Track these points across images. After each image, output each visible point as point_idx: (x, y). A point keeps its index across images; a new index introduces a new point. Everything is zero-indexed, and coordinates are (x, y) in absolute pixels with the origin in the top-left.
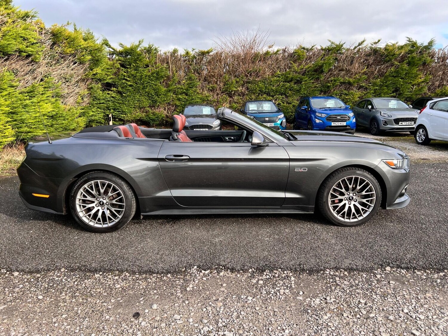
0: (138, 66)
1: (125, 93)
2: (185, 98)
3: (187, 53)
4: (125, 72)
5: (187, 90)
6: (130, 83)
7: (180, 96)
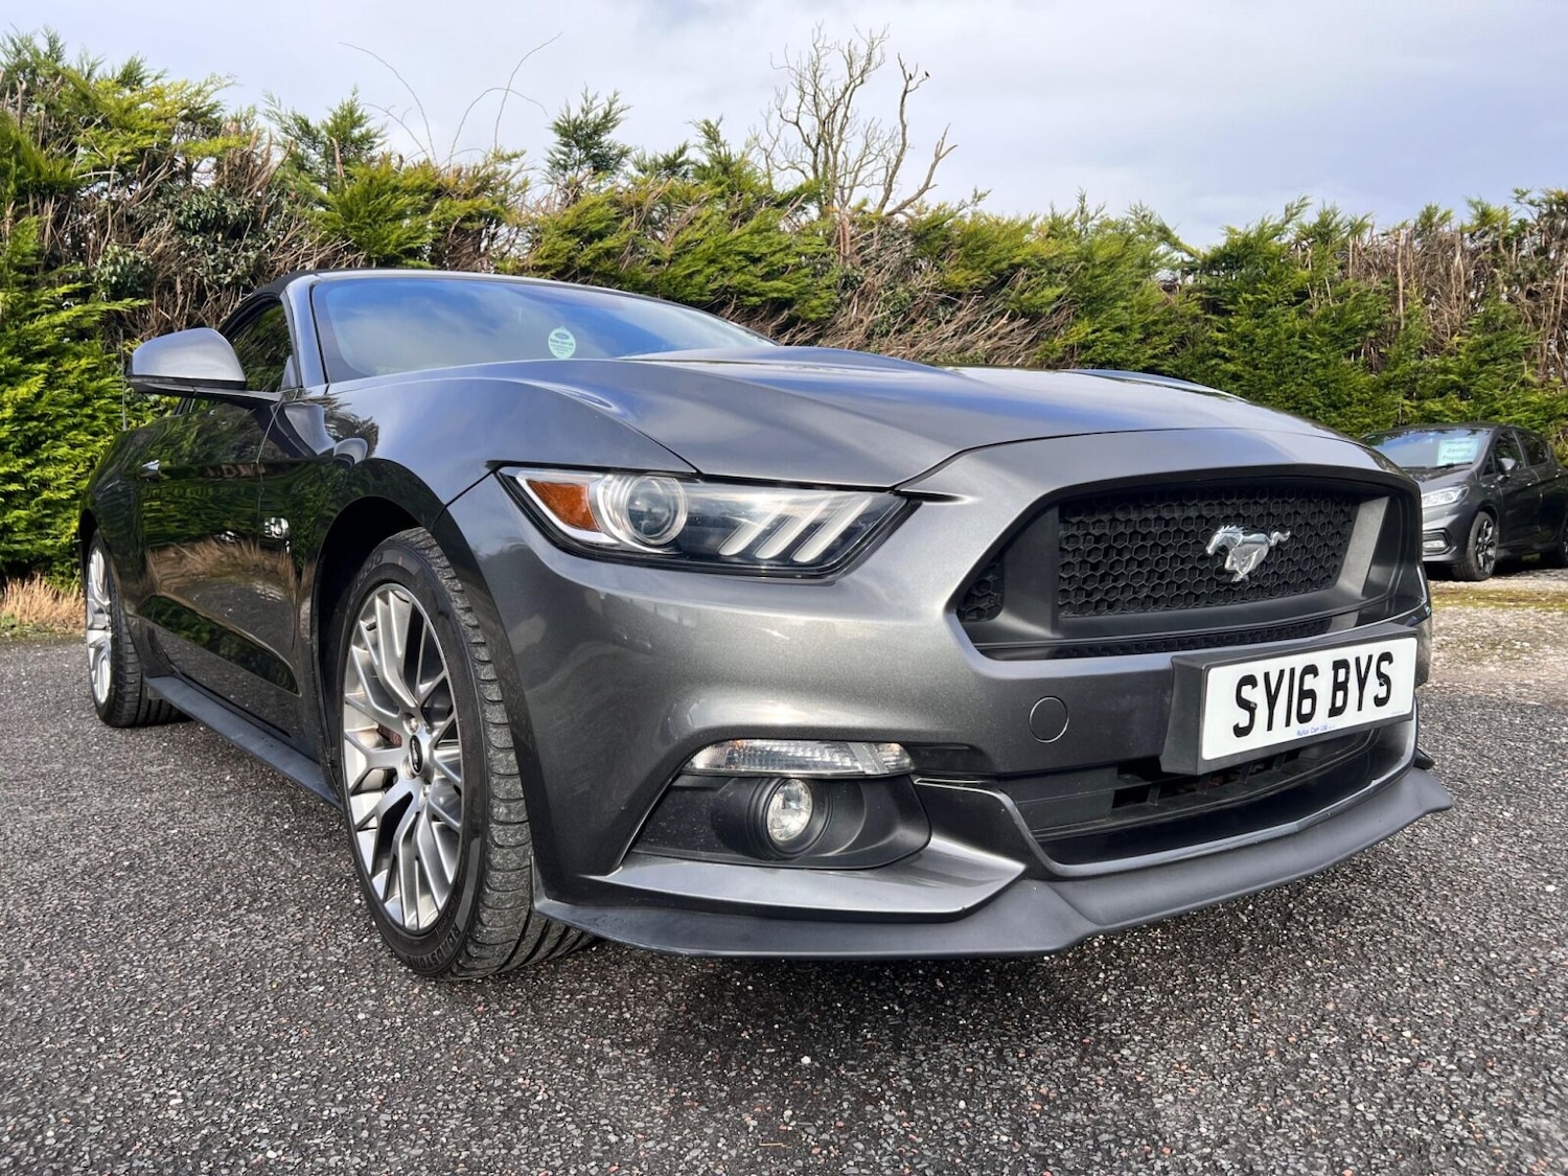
0: (1263, 301)
2: (1455, 411)
3: (1485, 216)
4: (1220, 330)
5: (1466, 374)
6: (1231, 367)
7: (1434, 405)
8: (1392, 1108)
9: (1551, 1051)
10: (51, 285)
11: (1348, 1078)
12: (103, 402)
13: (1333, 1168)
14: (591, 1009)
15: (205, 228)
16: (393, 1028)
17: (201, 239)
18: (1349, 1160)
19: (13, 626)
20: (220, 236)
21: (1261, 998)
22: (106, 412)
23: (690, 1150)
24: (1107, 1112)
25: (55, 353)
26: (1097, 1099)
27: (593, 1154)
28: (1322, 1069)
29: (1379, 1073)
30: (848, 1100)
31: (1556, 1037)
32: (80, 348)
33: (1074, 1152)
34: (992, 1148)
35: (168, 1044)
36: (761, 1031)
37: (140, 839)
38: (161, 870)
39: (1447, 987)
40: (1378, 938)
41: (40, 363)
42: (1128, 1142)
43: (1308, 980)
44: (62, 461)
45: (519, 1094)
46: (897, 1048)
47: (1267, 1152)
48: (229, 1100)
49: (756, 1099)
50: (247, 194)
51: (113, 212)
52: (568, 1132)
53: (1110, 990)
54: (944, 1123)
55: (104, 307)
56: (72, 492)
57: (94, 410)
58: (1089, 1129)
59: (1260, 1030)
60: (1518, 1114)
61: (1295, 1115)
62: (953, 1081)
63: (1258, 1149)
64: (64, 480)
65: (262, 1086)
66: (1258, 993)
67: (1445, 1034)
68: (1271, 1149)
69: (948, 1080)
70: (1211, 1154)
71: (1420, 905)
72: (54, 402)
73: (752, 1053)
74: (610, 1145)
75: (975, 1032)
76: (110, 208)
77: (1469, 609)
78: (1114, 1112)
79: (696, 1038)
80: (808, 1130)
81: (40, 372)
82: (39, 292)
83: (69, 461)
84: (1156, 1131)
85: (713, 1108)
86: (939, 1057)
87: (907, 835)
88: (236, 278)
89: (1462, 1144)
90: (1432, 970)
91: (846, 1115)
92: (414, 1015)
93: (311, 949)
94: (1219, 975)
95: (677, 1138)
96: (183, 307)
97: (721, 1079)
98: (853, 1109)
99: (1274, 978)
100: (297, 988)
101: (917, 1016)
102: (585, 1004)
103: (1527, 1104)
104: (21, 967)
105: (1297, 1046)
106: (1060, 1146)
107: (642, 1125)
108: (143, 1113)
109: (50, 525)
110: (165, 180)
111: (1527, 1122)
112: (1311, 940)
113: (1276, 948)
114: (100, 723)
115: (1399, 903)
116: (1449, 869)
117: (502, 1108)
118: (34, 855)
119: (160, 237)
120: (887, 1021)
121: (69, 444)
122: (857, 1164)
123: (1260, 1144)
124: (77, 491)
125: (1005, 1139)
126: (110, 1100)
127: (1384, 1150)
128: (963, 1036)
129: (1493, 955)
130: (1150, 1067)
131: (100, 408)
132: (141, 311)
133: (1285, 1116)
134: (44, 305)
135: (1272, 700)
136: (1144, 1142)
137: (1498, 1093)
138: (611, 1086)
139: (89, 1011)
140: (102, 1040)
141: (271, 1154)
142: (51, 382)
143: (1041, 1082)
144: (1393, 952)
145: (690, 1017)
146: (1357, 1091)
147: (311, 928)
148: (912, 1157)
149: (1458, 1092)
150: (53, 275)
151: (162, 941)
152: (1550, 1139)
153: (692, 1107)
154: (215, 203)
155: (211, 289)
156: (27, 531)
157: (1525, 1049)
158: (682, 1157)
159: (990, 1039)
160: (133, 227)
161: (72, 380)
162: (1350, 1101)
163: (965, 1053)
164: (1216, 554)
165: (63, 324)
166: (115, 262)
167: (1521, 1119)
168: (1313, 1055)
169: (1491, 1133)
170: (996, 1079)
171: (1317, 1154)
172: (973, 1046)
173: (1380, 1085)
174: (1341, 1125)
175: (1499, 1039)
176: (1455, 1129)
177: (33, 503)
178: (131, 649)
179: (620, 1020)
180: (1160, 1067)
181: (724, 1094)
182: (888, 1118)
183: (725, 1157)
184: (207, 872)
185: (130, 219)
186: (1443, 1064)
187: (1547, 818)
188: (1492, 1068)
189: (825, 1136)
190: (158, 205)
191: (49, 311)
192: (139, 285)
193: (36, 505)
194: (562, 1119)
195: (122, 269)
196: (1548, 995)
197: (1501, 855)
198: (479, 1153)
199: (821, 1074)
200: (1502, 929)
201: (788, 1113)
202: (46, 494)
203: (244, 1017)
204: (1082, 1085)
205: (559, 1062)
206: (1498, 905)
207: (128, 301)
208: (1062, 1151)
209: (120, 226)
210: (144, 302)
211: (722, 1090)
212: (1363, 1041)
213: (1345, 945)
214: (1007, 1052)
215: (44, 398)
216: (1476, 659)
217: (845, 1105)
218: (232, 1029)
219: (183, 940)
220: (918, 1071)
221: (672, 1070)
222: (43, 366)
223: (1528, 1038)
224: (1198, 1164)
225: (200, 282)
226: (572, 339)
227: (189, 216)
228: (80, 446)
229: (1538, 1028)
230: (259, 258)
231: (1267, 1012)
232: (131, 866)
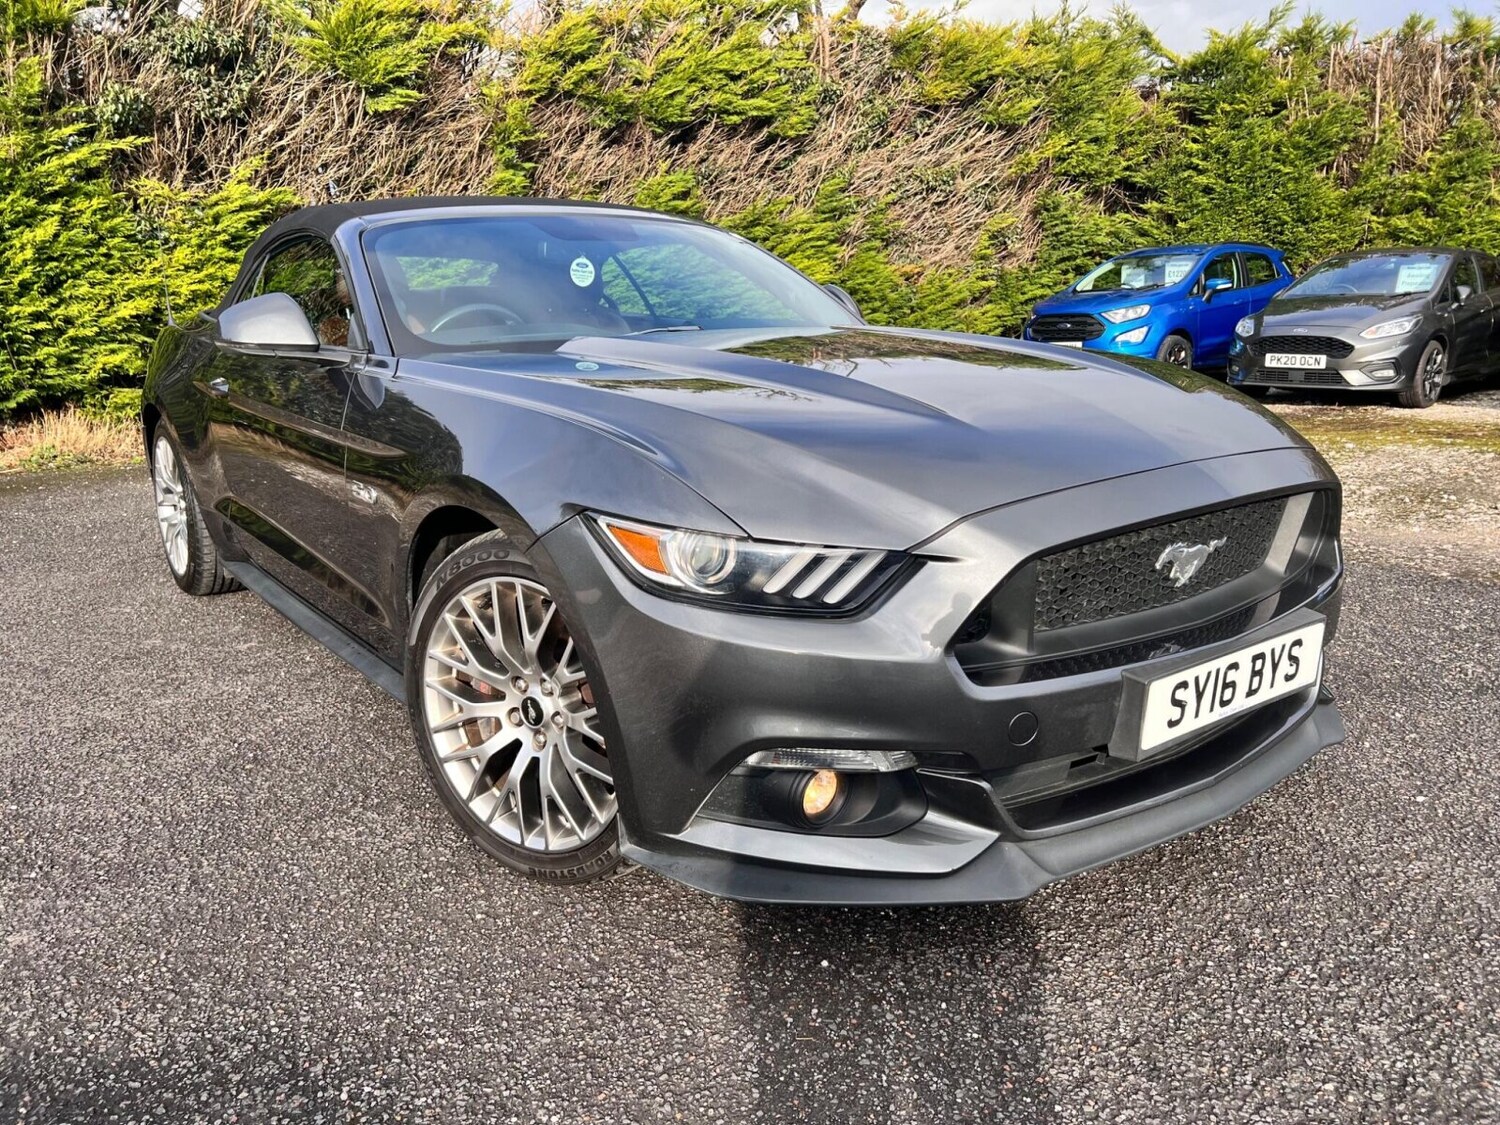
0: (1241, 111)
1: (1185, 220)
2: (1421, 228)
3: (1467, 27)
4: (1195, 141)
5: (1434, 191)
6: (1202, 180)
7: (1400, 222)
8: (1264, 1013)
9: (1392, 963)
10: (57, 125)
11: (1234, 985)
12: (116, 240)
13: (1214, 1065)
14: (655, 912)
15: (197, 62)
16: (505, 929)
17: (195, 73)
18: (1227, 1058)
19: (55, 457)
20: (213, 68)
21: (1174, 908)
22: (120, 250)
23: (746, 1043)
24: (1052, 1014)
25: (68, 193)
26: (1044, 1002)
27: (676, 1046)
28: (1215, 977)
29: (1258, 981)
30: (858, 1000)
31: (1398, 949)
32: (90, 188)
33: (1027, 1048)
34: (966, 1044)
35: (337, 940)
36: (788, 935)
37: (254, 729)
38: (281, 763)
39: (1321, 899)
40: (1273, 849)
41: (54, 203)
42: (1065, 1041)
43: (1213, 892)
44: (83, 300)
45: (612, 991)
46: (893, 953)
47: (1167, 1050)
48: (397, 993)
49: (790, 998)
50: (235, 23)
51: (109, 48)
52: (655, 1026)
53: (1057, 899)
54: (930, 1022)
55: (108, 146)
56: (96, 329)
57: (109, 249)
58: (1038, 1029)
59: (1170, 939)
60: (1358, 1021)
61: (1190, 1018)
62: (936, 984)
63: (1161, 1048)
64: (87, 318)
65: (419, 981)
66: (1172, 902)
67: (1313, 944)
68: (1171, 1048)
69: (933, 982)
70: (1126, 1052)
71: (1311, 815)
72: (71, 243)
73: (783, 955)
74: (686, 1037)
75: (953, 938)
76: (106, 44)
77: (1409, 448)
78: (1056, 1014)
79: (739, 941)
80: (831, 1026)
81: (55, 213)
82: (46, 132)
83: (90, 299)
84: (1087, 1029)
85: (758, 1006)
86: (925, 961)
87: (907, 811)
88: (232, 110)
89: (1312, 1046)
90: (1312, 882)
91: (857, 1014)
92: (518, 915)
93: (424, 849)
94: (1144, 884)
95: (736, 1032)
96: (183, 145)
97: (761, 979)
98: (863, 1008)
99: (1185, 889)
100: (422, 888)
101: (908, 922)
102: (649, 906)
103: (1366, 1011)
104: (200, 866)
105: (1198, 955)
106: (1016, 1043)
107: (707, 1020)
108: (336, 1003)
109: (77, 360)
110: (156, 13)
111: (1363, 1028)
112: (1219, 850)
113: (1191, 858)
114: (179, 591)
115: (1294, 813)
116: (1341, 775)
117: (602, 1004)
118: (172, 746)
119: (156, 74)
120: (883, 927)
121: (90, 283)
122: (868, 1057)
123: (1163, 1043)
124: (100, 328)
125: (975, 1036)
126: (309, 991)
127: (1253, 1050)
128: (943, 941)
129: (1362, 868)
130: (1084, 973)
131: (114, 247)
132: (144, 149)
133: (1183, 1020)
134: (53, 147)
135: (1200, 695)
136: (1078, 1041)
137: (1345, 1001)
138: (680, 985)
139: (267, 908)
140: (286, 936)
141: (441, 1041)
142: (65, 222)
143: (1003, 986)
144: (1283, 864)
145: (732, 920)
146: (1239, 998)
147: (419, 827)
148: (908, 1052)
149: (1315, 999)
150: (59, 115)
151: (304, 840)
152: (1378, 1044)
153: (742, 1005)
154: (206, 35)
155: (208, 122)
156: (58, 366)
157: (1372, 961)
158: (740, 1049)
159: (963, 944)
160: (130, 62)
161: (85, 220)
162: (1233, 1004)
163: (945, 958)
164: (1163, 569)
165: (72, 165)
166: (116, 100)
167: (1359, 1025)
168: (1210, 963)
169: (1334, 1037)
170: (969, 982)
171: (1204, 1053)
172: (951, 951)
173: (1258, 992)
174: (1224, 1027)
175: (1354, 950)
176: (1308, 1033)
177: (60, 340)
178: (206, 533)
179: (678, 922)
180: (1092, 973)
181: (765, 994)
182: (889, 1016)
183: (772, 1049)
184: (319, 769)
185: (126, 53)
186: (1308, 973)
187: (1431, 721)
188: (1344, 977)
189: (844, 1032)
190: (151, 38)
191: (57, 152)
192: (140, 122)
193: (64, 341)
194: (648, 1014)
195: (124, 108)
196: (1400, 909)
197: (1386, 760)
198: (591, 1042)
199: (837, 975)
200: (1374, 841)
201: (815, 1011)
202: (71, 332)
203: (388, 916)
204: (1034, 989)
205: (638, 963)
206: (1375, 816)
207: (131, 138)
208: (1018, 1047)
209: (118, 63)
210: (147, 140)
211: (764, 990)
212: (1249, 950)
213: (1245, 855)
214: (977, 958)
215: (61, 239)
216: (1403, 517)
217: (857, 1004)
218: (383, 927)
219: (320, 837)
220: (910, 974)
221: (724, 971)
222: (56, 207)
223: (1377, 950)
224: (1116, 1060)
225: (197, 116)
226: (591, 268)
227: (182, 50)
228: (99, 284)
229: (1386, 940)
230: (251, 91)
231: (1178, 921)
232: (255, 757)
